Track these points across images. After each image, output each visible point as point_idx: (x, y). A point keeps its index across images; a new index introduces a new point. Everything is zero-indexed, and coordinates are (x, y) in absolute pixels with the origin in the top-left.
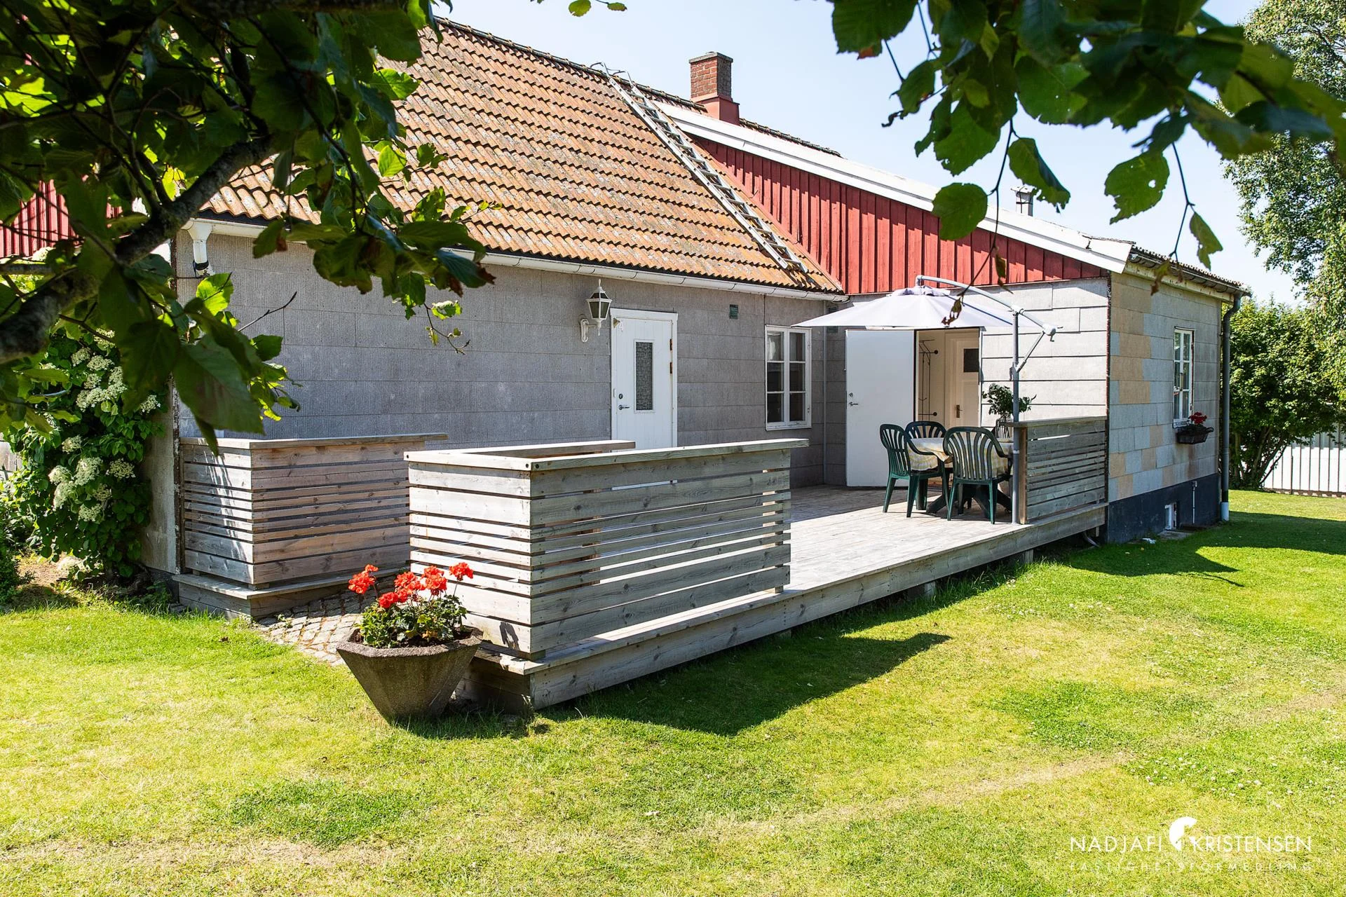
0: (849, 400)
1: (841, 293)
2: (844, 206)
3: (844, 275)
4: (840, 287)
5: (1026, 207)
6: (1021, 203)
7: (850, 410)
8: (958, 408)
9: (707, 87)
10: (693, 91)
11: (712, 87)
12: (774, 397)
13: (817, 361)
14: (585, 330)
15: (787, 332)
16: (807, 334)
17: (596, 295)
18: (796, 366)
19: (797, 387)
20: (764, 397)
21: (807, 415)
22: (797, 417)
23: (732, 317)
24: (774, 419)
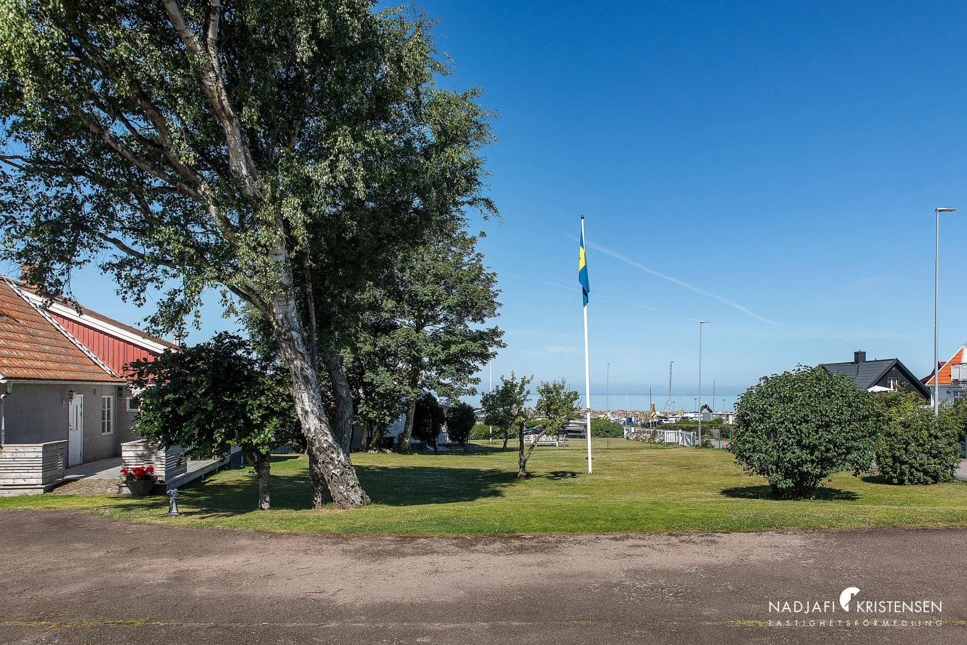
1: (124, 382)
4: (124, 379)
12: (104, 424)
13: (115, 409)
14: (64, 403)
15: (106, 397)
16: (111, 397)
17: (72, 391)
18: (109, 411)
19: (109, 418)
20: (101, 424)
21: (111, 430)
22: (109, 430)
23: (94, 393)
24: (103, 431)
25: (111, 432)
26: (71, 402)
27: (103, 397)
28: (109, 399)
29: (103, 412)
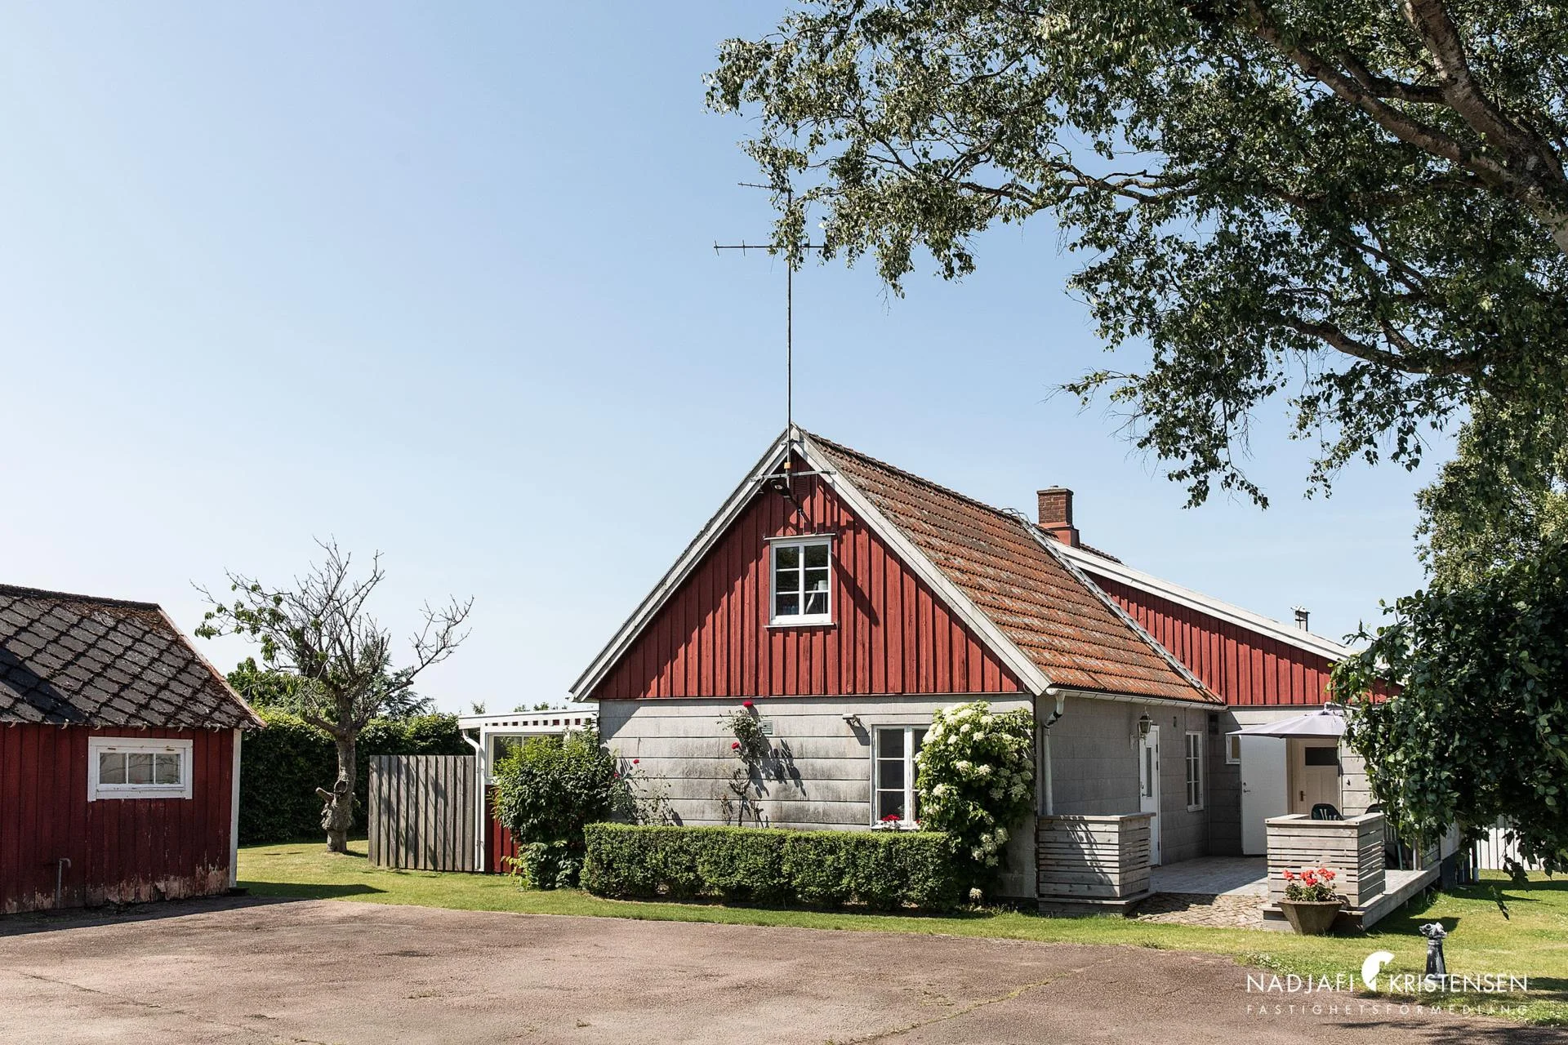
0: (1243, 788)
1: (1222, 704)
2: (1222, 637)
3: (1224, 688)
4: (1221, 699)
5: (1304, 623)
6: (1300, 620)
7: (1244, 796)
8: (1302, 793)
9: (1056, 516)
10: (1040, 518)
11: (1061, 517)
12: (1189, 785)
13: (1205, 757)
14: (1132, 741)
15: (1192, 735)
16: (1200, 735)
17: (1145, 717)
18: (1196, 761)
19: (1196, 778)
20: (1186, 786)
21: (1201, 800)
22: (1197, 802)
23: (1175, 726)
24: (1190, 804)
25: (1202, 807)
26: (1144, 738)
27: (1187, 733)
28: (1195, 737)
29: (1189, 762)
